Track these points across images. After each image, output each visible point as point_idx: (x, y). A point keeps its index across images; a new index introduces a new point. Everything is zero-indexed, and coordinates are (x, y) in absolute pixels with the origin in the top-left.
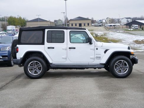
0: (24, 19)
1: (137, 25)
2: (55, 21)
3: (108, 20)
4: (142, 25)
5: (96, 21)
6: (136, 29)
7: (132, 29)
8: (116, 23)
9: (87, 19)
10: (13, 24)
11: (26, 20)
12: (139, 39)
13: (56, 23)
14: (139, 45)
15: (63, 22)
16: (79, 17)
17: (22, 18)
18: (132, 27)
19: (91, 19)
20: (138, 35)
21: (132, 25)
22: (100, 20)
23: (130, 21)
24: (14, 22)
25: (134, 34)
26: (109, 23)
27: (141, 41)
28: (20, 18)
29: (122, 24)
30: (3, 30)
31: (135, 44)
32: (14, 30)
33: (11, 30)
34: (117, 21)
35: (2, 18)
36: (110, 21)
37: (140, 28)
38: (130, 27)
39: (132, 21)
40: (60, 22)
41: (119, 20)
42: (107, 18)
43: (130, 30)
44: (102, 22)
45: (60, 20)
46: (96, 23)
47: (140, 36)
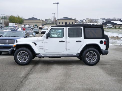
0: (21, 18)
1: (111, 25)
2: (46, 20)
3: (88, 20)
4: (114, 25)
5: (78, 21)
6: (110, 28)
7: (107, 28)
8: (94, 22)
9: (71, 19)
10: (13, 22)
11: (23, 18)
12: (114, 36)
13: (46, 21)
14: (114, 40)
15: (52, 20)
16: (65, 18)
17: (20, 17)
18: (107, 26)
19: (74, 19)
20: (112, 32)
21: (107, 24)
22: (81, 20)
23: (105, 21)
24: (14, 20)
25: (109, 32)
26: (89, 23)
27: (115, 37)
28: (19, 17)
29: (99, 23)
30: (5, 26)
31: (111, 39)
32: (14, 26)
33: (12, 26)
34: (94, 21)
35: (4, 17)
36: (89, 21)
37: (113, 27)
38: (105, 26)
39: (107, 21)
40: (50, 20)
41: (96, 20)
42: (87, 19)
43: (106, 29)
44: (83, 22)
45: (49, 19)
46: (78, 22)
47: (114, 33)
